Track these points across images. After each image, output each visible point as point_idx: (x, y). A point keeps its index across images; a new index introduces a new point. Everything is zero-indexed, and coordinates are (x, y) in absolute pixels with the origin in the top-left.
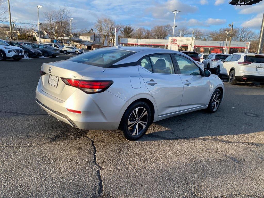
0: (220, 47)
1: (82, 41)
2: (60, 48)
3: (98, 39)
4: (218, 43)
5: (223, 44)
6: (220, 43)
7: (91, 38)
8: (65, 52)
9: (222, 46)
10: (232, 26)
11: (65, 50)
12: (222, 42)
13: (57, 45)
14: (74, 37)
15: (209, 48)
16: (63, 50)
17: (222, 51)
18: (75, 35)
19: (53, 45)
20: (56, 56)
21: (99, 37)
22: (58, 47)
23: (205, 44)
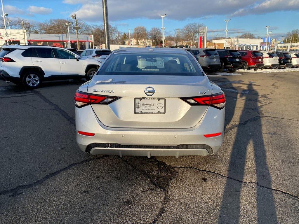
0: (60, 41)
4: (56, 36)
5: (62, 37)
6: (58, 36)
9: (61, 40)
10: (75, 18)
12: (60, 35)
15: (48, 42)
17: (63, 45)
23: (41, 38)
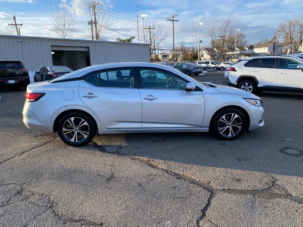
1: (255, 54)
2: (217, 65)
3: (279, 48)
7: (269, 49)
8: (222, 69)
11: (221, 67)
13: (215, 61)
14: (249, 50)
16: (220, 67)
18: (251, 47)
19: (210, 63)
20: (200, 74)
21: (280, 46)
22: (215, 64)
